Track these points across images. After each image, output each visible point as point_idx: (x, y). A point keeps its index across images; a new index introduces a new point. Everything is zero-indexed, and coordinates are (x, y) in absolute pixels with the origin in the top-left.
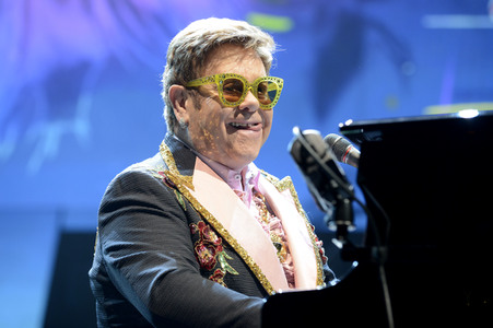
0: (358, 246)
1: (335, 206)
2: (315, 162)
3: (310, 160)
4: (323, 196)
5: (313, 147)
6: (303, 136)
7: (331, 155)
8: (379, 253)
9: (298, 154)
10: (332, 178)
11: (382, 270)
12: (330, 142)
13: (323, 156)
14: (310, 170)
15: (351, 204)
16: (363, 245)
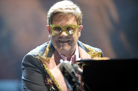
2: (67, 72)
3: (66, 71)
14: (66, 74)
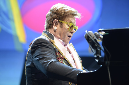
0: (102, 61)
1: (96, 51)
2: (91, 40)
3: (90, 39)
4: (93, 48)
5: (91, 36)
6: (88, 33)
7: (95, 38)
8: (107, 63)
9: (87, 37)
10: (95, 44)
11: (108, 67)
12: (95, 34)
13: (93, 38)
14: (90, 41)
15: (100, 50)
16: (103, 61)
